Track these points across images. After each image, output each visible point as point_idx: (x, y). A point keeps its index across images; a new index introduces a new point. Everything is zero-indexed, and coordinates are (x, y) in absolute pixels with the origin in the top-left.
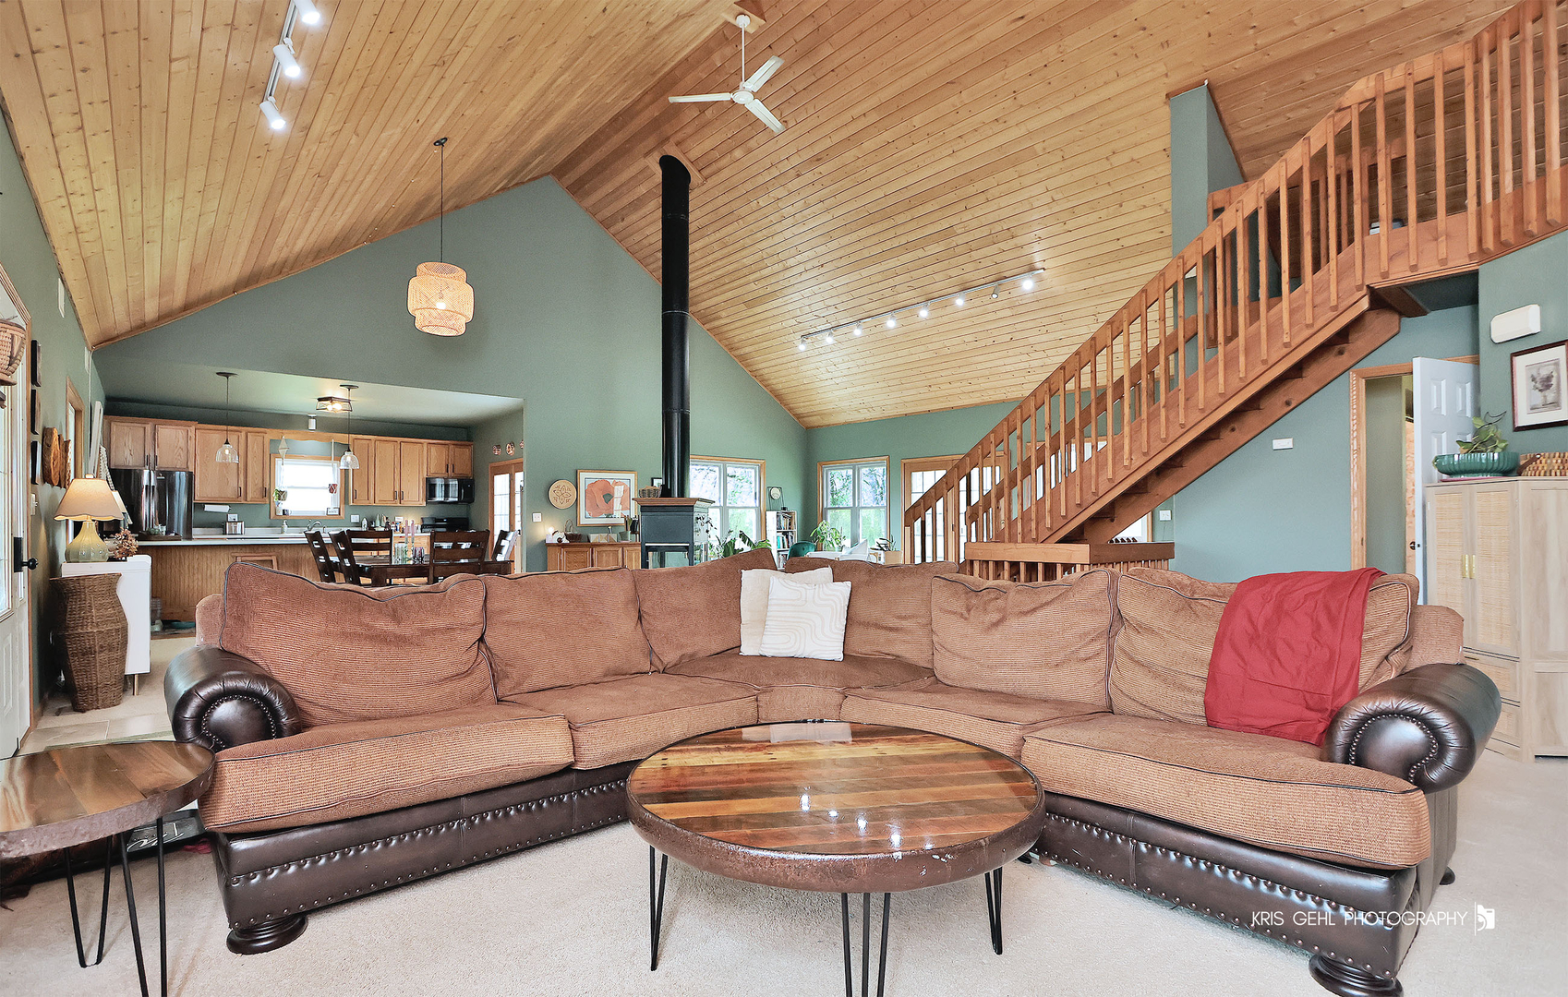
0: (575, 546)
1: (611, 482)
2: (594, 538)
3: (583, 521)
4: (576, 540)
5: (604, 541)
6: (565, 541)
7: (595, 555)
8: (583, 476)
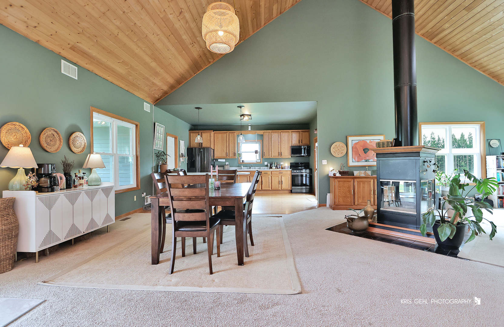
0: (344, 178)
1: (368, 141)
2: (356, 173)
3: (351, 163)
4: (346, 174)
5: (363, 175)
6: (338, 175)
7: (356, 183)
8: (350, 139)
